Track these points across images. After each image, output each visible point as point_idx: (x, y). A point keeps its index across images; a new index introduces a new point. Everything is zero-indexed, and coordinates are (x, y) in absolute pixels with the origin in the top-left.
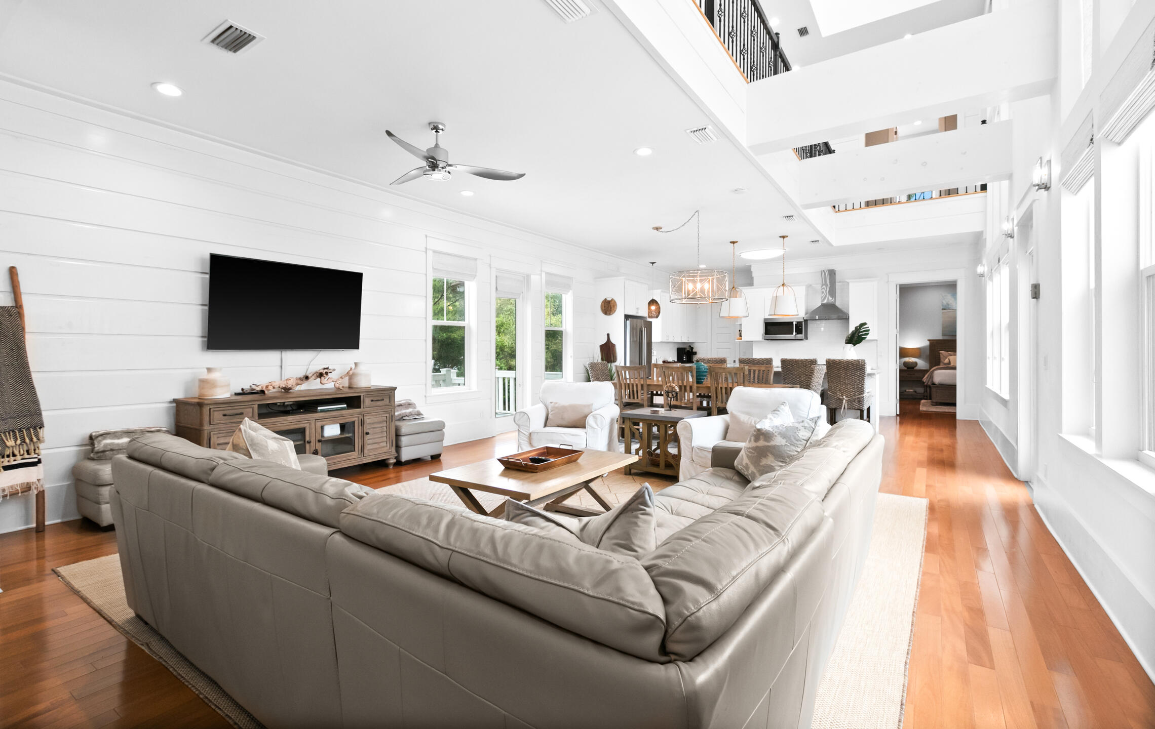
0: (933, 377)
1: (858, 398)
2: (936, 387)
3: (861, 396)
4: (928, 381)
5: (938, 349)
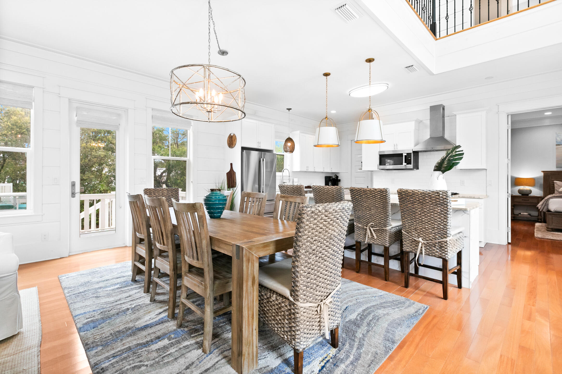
0: (548, 205)
1: (439, 242)
2: (550, 214)
3: (444, 240)
4: (544, 208)
5: (553, 179)
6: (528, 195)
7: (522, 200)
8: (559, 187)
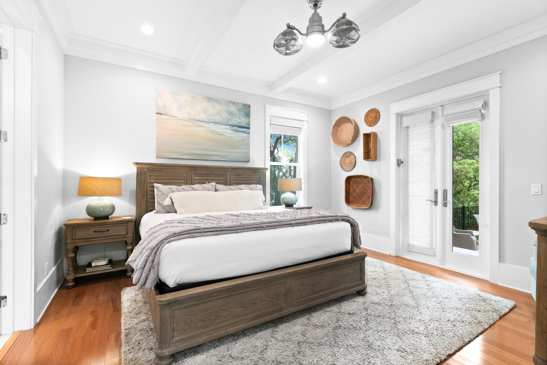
5: (151, 181)
6: (107, 218)
7: (95, 232)
8: (163, 196)
